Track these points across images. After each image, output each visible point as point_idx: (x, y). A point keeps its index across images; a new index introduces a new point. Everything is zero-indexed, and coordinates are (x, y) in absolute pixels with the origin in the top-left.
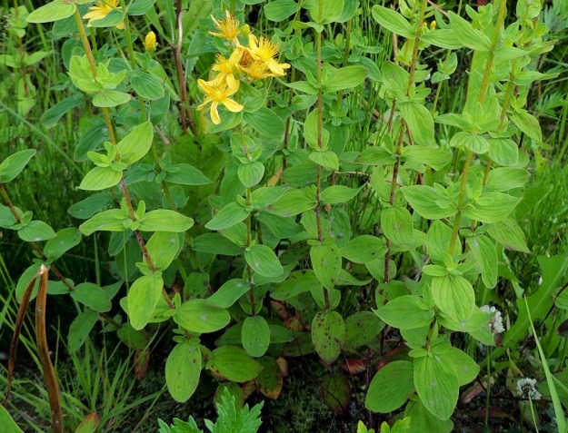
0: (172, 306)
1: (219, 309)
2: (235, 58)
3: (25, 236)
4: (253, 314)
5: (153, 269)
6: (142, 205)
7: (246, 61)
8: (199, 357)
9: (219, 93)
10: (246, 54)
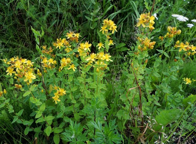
0: (53, 130)
1: (61, 128)
2: (57, 92)
3: (24, 124)
4: (66, 127)
5: (49, 125)
6: (45, 116)
7: (59, 93)
8: (59, 136)
9: (56, 99)
10: (59, 92)
